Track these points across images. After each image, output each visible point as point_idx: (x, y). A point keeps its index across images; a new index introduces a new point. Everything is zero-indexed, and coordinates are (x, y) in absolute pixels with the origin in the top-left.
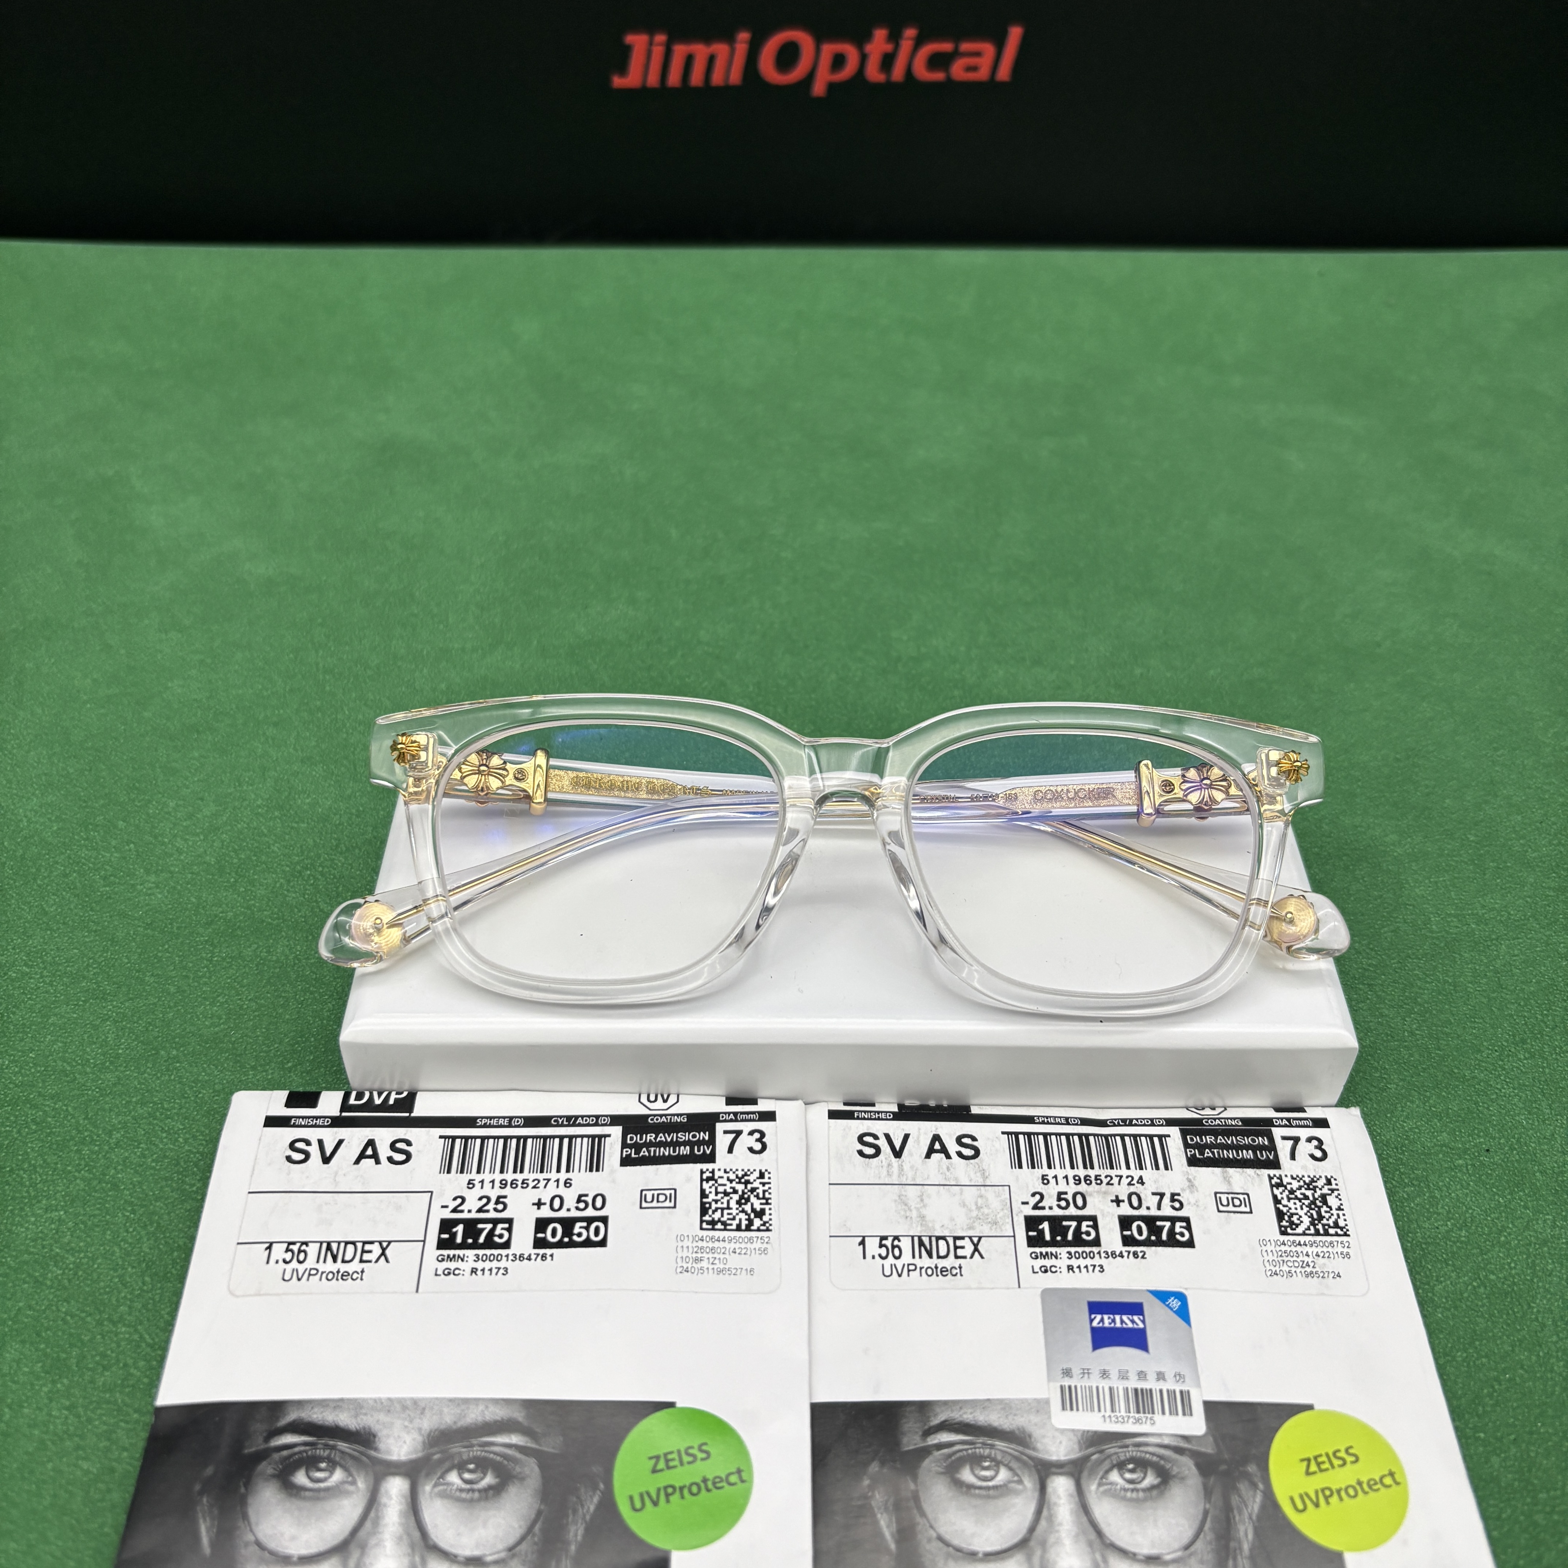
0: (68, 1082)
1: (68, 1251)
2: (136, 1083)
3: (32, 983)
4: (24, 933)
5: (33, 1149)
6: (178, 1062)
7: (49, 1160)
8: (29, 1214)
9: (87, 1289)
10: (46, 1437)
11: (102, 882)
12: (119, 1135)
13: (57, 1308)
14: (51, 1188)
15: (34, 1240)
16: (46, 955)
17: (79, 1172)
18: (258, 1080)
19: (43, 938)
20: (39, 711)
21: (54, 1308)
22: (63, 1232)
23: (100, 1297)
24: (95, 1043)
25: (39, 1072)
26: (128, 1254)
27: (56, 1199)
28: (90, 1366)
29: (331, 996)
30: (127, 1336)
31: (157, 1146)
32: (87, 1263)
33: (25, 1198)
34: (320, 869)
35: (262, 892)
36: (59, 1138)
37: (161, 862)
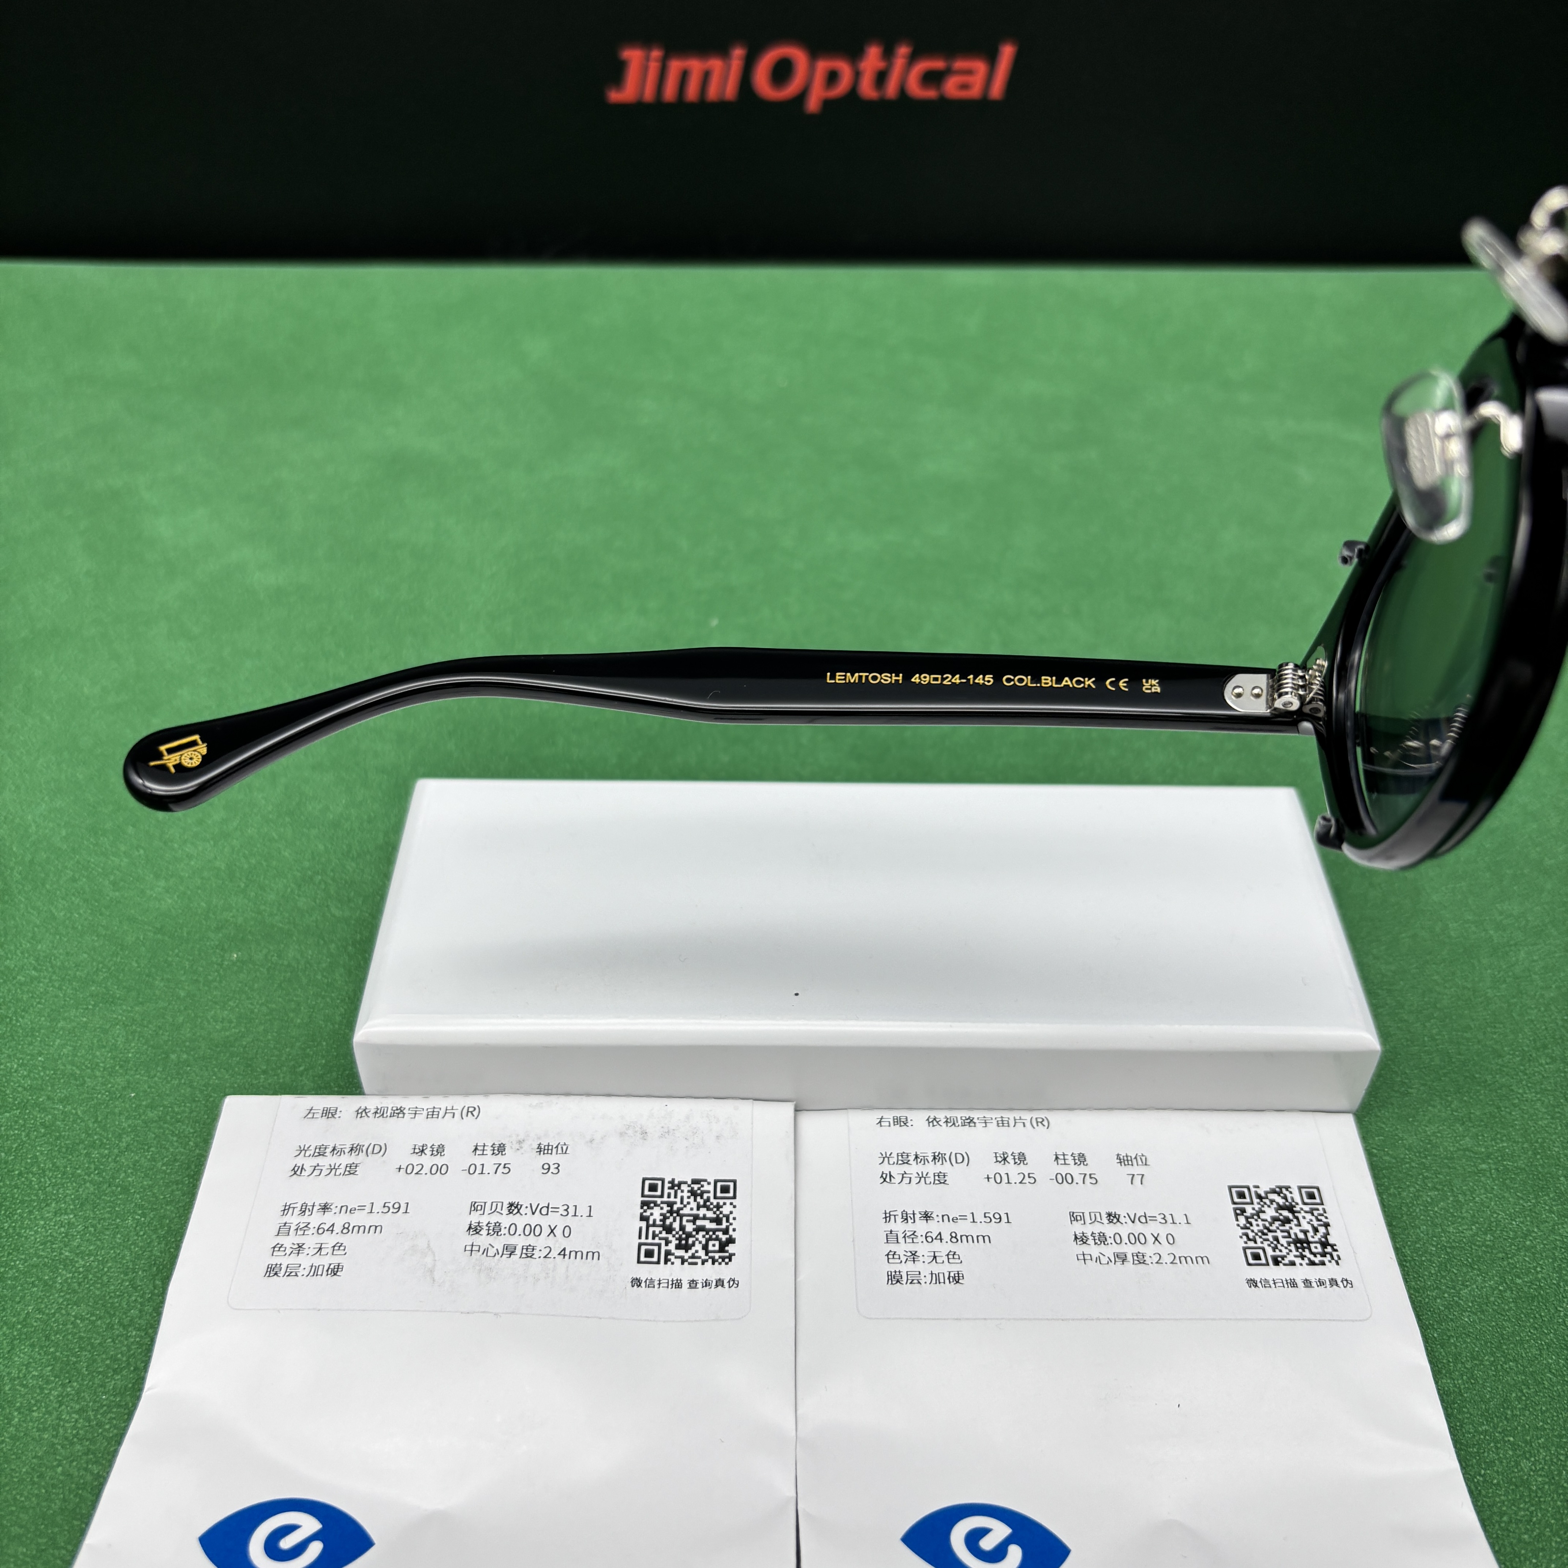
0: (77, 1086)
1: (77, 1254)
2: (146, 1086)
3: (41, 988)
4: (32, 938)
5: (42, 1154)
6: (188, 1066)
7: (58, 1164)
8: (38, 1217)
9: (98, 1293)
10: (56, 1441)
11: (111, 886)
12: (129, 1138)
13: (66, 1311)
14: (61, 1191)
15: (44, 1244)
16: (54, 960)
17: (89, 1176)
18: (270, 1084)
19: (53, 942)
20: (48, 718)
21: (63, 1312)
22: (73, 1236)
23: (111, 1301)
24: (104, 1047)
25: (48, 1075)
26: (138, 1257)
27: (65, 1203)
28: (100, 1369)
29: (343, 1001)
30: (138, 1339)
31: (167, 1150)
32: (97, 1267)
33: (34, 1201)
34: (332, 874)
35: (272, 897)
36: (67, 1142)
37: (171, 867)
